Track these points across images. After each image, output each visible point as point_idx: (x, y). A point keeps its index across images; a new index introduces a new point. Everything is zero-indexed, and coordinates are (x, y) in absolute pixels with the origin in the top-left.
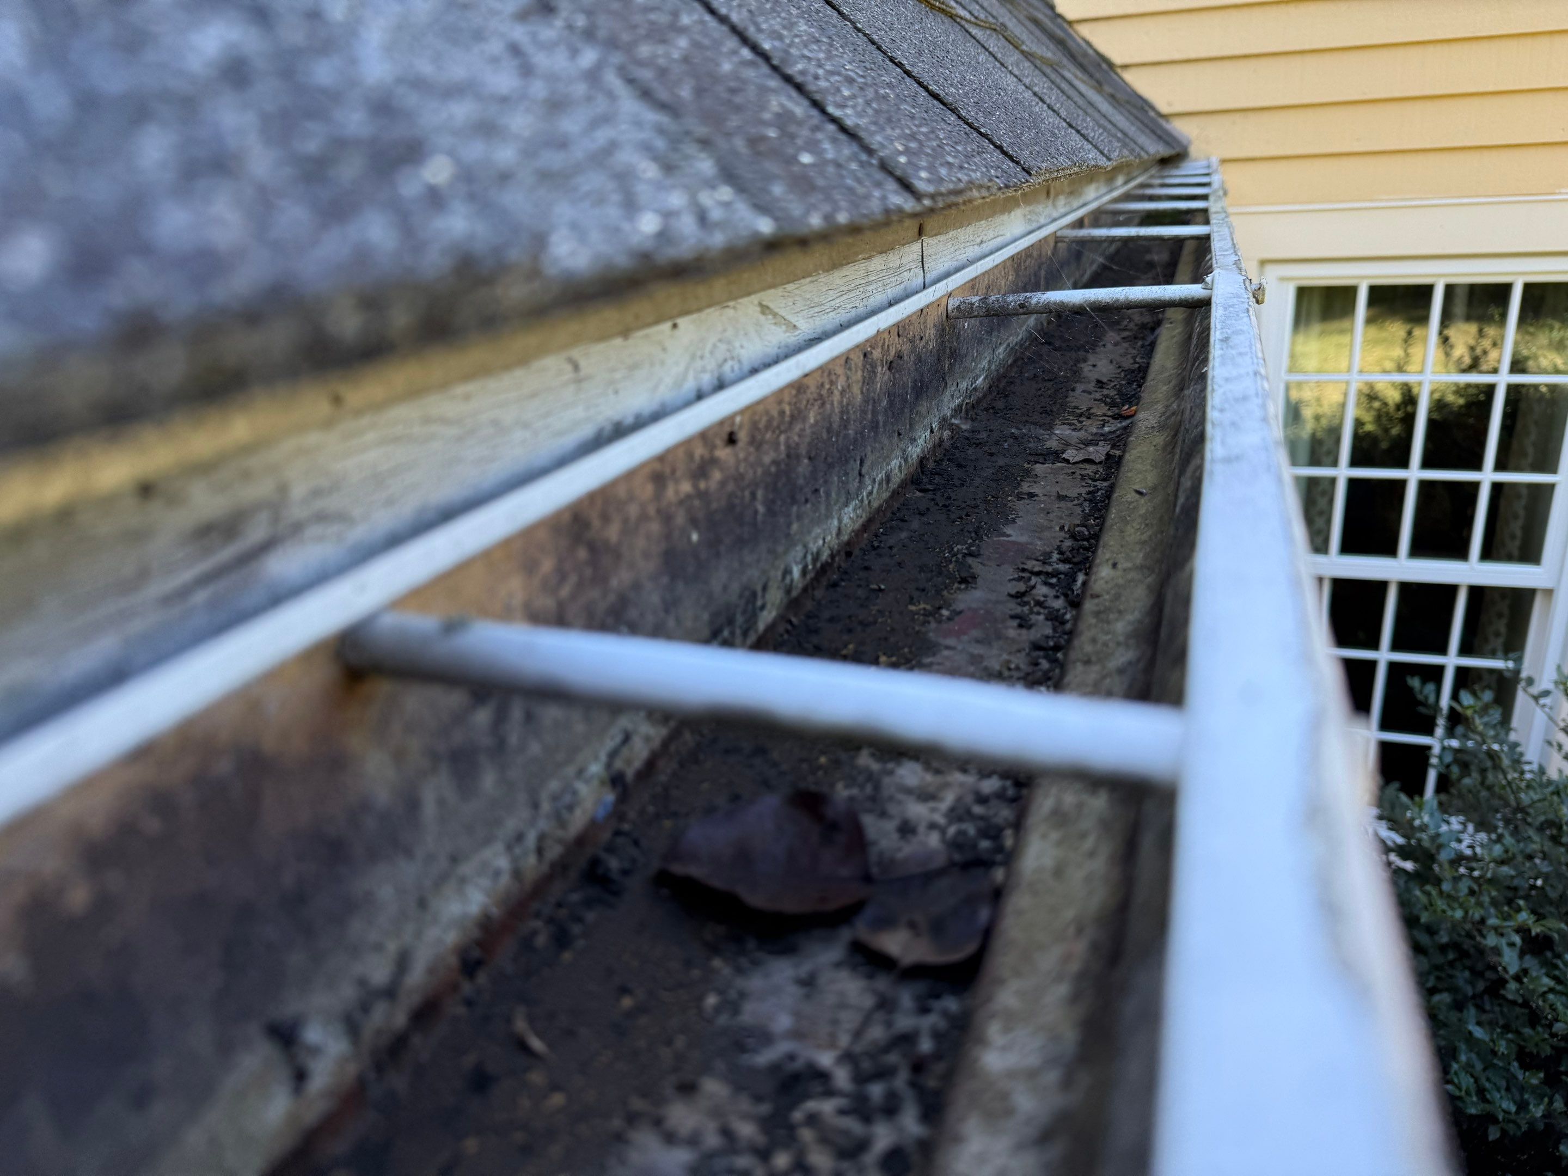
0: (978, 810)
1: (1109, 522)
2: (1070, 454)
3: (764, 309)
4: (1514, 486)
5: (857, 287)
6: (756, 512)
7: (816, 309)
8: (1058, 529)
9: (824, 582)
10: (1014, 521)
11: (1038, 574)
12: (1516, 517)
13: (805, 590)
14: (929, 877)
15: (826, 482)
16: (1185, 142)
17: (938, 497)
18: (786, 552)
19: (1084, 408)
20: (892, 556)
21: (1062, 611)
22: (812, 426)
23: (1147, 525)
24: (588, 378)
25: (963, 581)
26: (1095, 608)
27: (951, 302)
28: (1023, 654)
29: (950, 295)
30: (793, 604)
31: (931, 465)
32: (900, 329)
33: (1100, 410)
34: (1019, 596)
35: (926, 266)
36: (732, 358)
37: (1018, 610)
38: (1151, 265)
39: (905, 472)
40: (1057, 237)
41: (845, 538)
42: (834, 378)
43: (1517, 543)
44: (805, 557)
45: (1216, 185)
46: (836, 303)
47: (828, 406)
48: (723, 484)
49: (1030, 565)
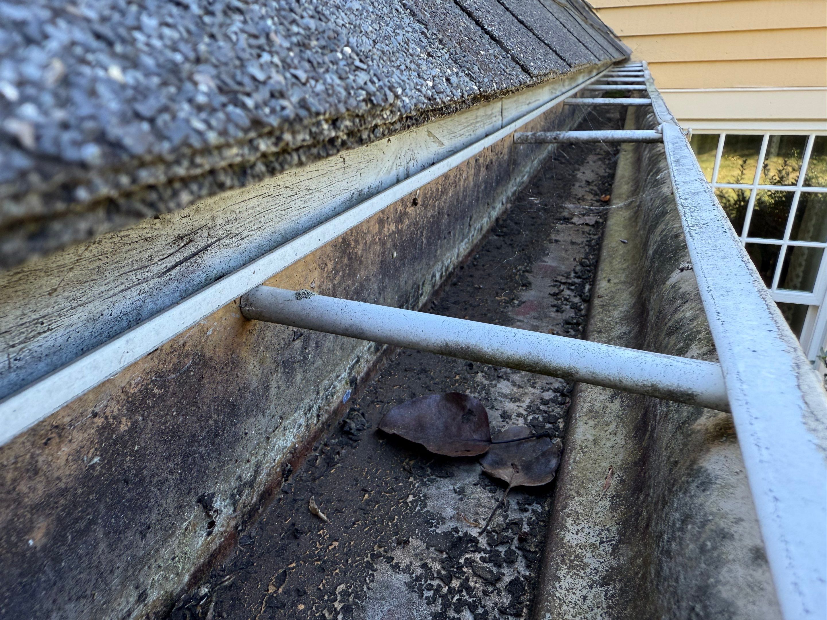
0: (542, 407)
1: (602, 258)
2: (575, 220)
3: (430, 133)
4: (800, 248)
5: (471, 124)
6: (422, 242)
7: (453, 135)
8: (572, 259)
9: (450, 282)
10: (548, 254)
11: (564, 283)
12: (800, 265)
13: (441, 286)
14: (520, 441)
15: (454, 228)
16: (629, 52)
17: (506, 239)
18: (434, 265)
19: (580, 196)
20: (484, 270)
21: (579, 304)
22: (450, 197)
23: (625, 260)
24: (349, 166)
25: (523, 285)
26: (601, 303)
27: (516, 134)
28: (560, 326)
29: (515, 131)
30: (435, 293)
31: (501, 222)
32: (492, 148)
33: (590, 197)
34: (554, 295)
35: (504, 114)
36: (414, 159)
37: (555, 302)
38: (610, 120)
39: (489, 225)
40: (564, 102)
41: (460, 259)
42: (461, 172)
43: (800, 280)
44: (442, 268)
45: (647, 77)
46: (461, 132)
47: (458, 187)
48: (409, 226)
49: (559, 278)
